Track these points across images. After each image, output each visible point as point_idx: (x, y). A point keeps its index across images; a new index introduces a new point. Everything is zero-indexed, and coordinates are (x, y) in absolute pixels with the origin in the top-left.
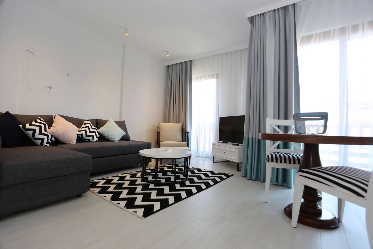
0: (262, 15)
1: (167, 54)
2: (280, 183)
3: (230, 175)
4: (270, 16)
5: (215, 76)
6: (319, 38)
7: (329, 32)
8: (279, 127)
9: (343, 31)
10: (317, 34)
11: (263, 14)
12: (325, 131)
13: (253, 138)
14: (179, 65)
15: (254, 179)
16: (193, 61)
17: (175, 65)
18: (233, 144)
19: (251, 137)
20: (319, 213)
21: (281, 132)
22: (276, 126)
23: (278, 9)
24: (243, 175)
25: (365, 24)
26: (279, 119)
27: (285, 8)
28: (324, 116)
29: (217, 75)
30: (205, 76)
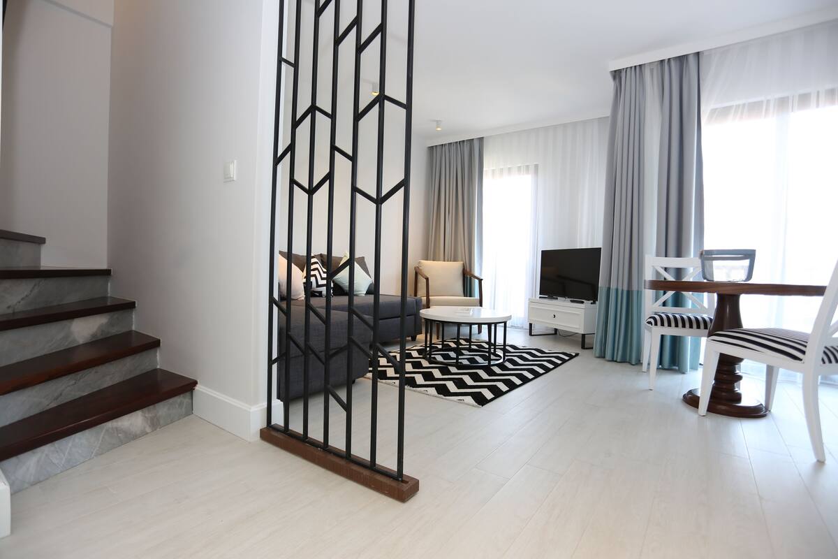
0: (638, 68)
1: (438, 127)
2: (666, 366)
3: (574, 354)
4: (652, 71)
5: (532, 169)
6: (742, 113)
7: (759, 104)
8: (666, 269)
9: (783, 103)
10: (738, 106)
11: (640, 66)
12: (750, 276)
13: (617, 290)
14: (457, 147)
15: (618, 361)
16: (485, 140)
17: (447, 146)
18: (572, 301)
19: (613, 286)
20: (738, 398)
21: (670, 278)
22: (662, 268)
23: (669, 59)
24: (597, 355)
25: (820, 94)
26: (666, 256)
27: (682, 59)
28: (749, 255)
29: (536, 166)
30: (509, 169)
